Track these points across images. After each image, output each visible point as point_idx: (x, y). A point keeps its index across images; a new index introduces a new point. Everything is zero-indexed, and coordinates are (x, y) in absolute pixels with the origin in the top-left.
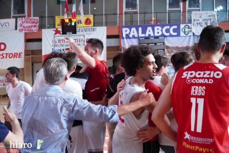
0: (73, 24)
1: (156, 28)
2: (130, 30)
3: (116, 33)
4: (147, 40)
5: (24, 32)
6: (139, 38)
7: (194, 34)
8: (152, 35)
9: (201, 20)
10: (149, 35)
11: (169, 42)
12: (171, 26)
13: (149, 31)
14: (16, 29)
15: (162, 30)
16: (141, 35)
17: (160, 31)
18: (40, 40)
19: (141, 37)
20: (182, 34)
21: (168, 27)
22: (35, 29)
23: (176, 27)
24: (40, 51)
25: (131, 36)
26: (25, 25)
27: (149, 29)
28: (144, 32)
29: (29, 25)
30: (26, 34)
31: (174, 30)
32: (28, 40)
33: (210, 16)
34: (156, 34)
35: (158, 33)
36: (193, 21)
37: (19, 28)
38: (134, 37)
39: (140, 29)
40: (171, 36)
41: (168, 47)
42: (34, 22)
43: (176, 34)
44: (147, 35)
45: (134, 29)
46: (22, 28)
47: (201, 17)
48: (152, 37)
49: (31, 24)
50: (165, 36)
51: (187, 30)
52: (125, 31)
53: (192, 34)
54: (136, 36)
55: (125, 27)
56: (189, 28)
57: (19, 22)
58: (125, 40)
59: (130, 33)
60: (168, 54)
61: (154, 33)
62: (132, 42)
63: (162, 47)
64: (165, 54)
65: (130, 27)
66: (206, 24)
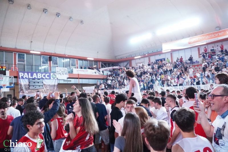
0: (4, 70)
1: (38, 74)
2: (24, 74)
3: (16, 75)
6: (29, 79)
7: (57, 78)
9: (60, 72)
10: (35, 77)
12: (46, 74)
13: (35, 75)
15: (41, 75)
16: (30, 77)
17: (40, 76)
19: (30, 78)
20: (52, 78)
21: (45, 74)
23: (48, 74)
25: (24, 77)
27: (35, 74)
28: (32, 75)
31: (48, 76)
33: (64, 70)
35: (40, 77)
36: (57, 72)
38: (26, 78)
39: (30, 74)
40: (46, 79)
41: (44, 85)
43: (48, 78)
44: (33, 77)
45: (26, 74)
47: (60, 70)
48: (36, 79)
50: (43, 79)
51: (54, 76)
52: (21, 75)
53: (56, 79)
54: (27, 77)
55: (21, 72)
56: (55, 75)
58: (21, 79)
59: (24, 76)
60: (45, 88)
61: (37, 76)
62: (25, 81)
63: (42, 84)
64: (43, 88)
65: (24, 72)
66: (63, 74)
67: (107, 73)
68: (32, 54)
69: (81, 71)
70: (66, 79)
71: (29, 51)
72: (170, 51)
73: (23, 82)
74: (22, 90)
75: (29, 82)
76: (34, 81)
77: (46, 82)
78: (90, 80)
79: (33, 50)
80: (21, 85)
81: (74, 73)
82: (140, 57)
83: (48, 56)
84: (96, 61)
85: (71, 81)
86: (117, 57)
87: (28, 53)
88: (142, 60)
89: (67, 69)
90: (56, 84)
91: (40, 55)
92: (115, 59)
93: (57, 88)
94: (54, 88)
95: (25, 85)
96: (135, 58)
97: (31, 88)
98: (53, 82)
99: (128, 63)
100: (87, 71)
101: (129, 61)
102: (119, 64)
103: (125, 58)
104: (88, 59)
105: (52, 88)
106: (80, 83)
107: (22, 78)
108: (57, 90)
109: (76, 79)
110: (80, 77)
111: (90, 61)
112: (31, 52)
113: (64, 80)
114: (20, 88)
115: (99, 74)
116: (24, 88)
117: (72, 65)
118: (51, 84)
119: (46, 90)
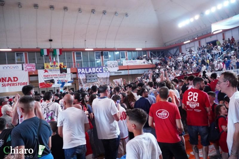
0: (65, 68)
1: (93, 69)
2: (82, 70)
3: (75, 72)
4: (89, 74)
5: (28, 71)
6: (86, 74)
7: (109, 71)
8: (91, 72)
9: (111, 65)
10: (90, 72)
11: (99, 75)
12: (99, 68)
13: (90, 70)
14: (23, 69)
15: (95, 70)
16: (86, 72)
17: (94, 70)
18: (37, 75)
20: (104, 71)
21: (98, 68)
22: (34, 70)
23: (101, 68)
24: (38, 81)
25: (82, 73)
26: (28, 67)
27: (90, 69)
28: (88, 71)
29: (30, 67)
30: (29, 72)
31: (101, 70)
32: (30, 76)
33: (115, 63)
34: (93, 72)
35: (94, 71)
36: (108, 65)
37: (24, 69)
38: (83, 73)
39: (86, 69)
40: (100, 72)
41: (99, 78)
42: (33, 66)
43: (101, 71)
44: (89, 72)
45: (83, 69)
46: (26, 69)
47: (111, 64)
48: (91, 73)
49: (31, 67)
50: (97, 73)
51: (106, 70)
52: (79, 70)
53: (108, 72)
54: (84, 72)
55: (79, 68)
56: (107, 69)
57: (24, 66)
60: (99, 81)
61: (92, 71)
62: (82, 75)
63: (96, 78)
64: (98, 81)
65: (81, 68)
66: (114, 67)
67: (156, 62)
68: (87, 51)
69: (130, 62)
70: (117, 71)
71: (84, 49)
72: (221, 31)
73: (82, 77)
74: (81, 83)
75: (86, 77)
76: (89, 75)
77: (100, 75)
78: (139, 70)
79: (87, 48)
80: (80, 80)
81: (123, 65)
82: (189, 41)
83: (100, 52)
84: (145, 51)
85: (121, 73)
86: (166, 44)
87: (83, 51)
88: (192, 44)
89: (117, 62)
90: (108, 76)
91: (93, 51)
92: (165, 46)
93: (109, 80)
94: (107, 81)
95: (83, 79)
96: (185, 43)
97: (88, 81)
98: (106, 75)
99: (178, 49)
100: (136, 62)
101: (178, 47)
102: (169, 51)
103: (174, 44)
104: (136, 49)
105: (105, 81)
106: (129, 74)
107: (80, 73)
108: (109, 82)
109: (126, 71)
110: (129, 68)
111: (139, 51)
112: (86, 50)
113: (115, 73)
114: (80, 82)
115: (148, 63)
116: (82, 82)
117: (122, 58)
118: (104, 77)
119: (100, 82)
